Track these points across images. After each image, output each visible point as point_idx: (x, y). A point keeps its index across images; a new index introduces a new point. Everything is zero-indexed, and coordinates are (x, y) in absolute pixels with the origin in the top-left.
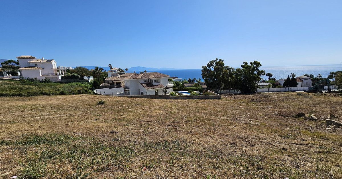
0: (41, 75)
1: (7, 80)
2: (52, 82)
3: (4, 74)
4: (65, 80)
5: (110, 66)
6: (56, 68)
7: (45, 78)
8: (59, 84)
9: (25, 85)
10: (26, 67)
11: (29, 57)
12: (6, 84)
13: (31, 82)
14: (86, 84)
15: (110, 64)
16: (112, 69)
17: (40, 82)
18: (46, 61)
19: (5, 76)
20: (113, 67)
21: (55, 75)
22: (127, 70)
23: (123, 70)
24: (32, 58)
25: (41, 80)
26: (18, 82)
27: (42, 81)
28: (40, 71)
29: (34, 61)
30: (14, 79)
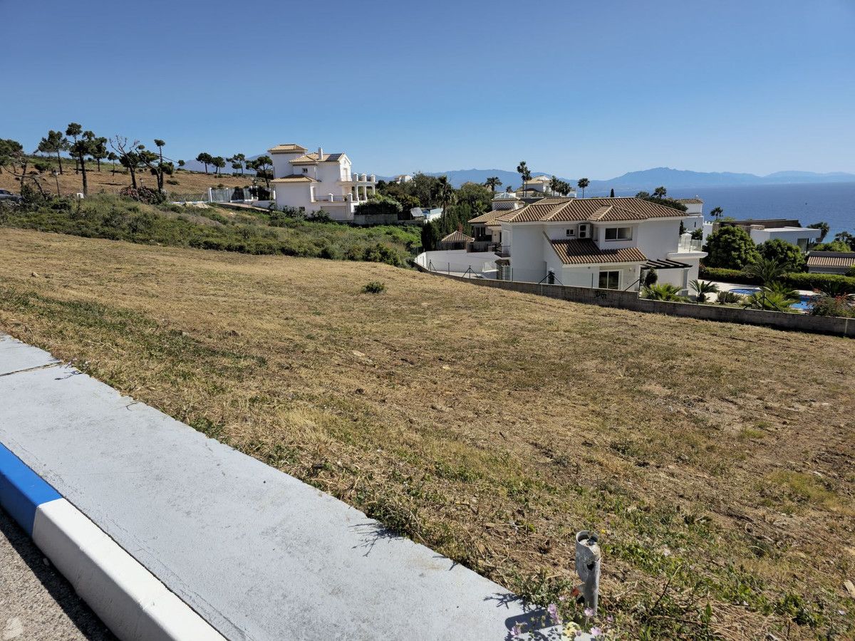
0: (313, 201)
1: (247, 209)
2: (331, 221)
3: (245, 195)
4: (364, 217)
5: (522, 168)
6: (350, 179)
7: (319, 209)
8: (346, 227)
9: (276, 226)
10: (284, 178)
11: (292, 147)
12: (244, 220)
13: (289, 220)
14: (413, 233)
15: (523, 164)
16: (529, 182)
17: (309, 220)
18: (326, 157)
19: (246, 200)
20: (531, 175)
21: (344, 200)
22: (583, 183)
23: (566, 186)
24: (299, 151)
25: (310, 216)
26: (265, 216)
27: (313, 219)
28: (312, 188)
29: (303, 158)
30: (260, 209)
